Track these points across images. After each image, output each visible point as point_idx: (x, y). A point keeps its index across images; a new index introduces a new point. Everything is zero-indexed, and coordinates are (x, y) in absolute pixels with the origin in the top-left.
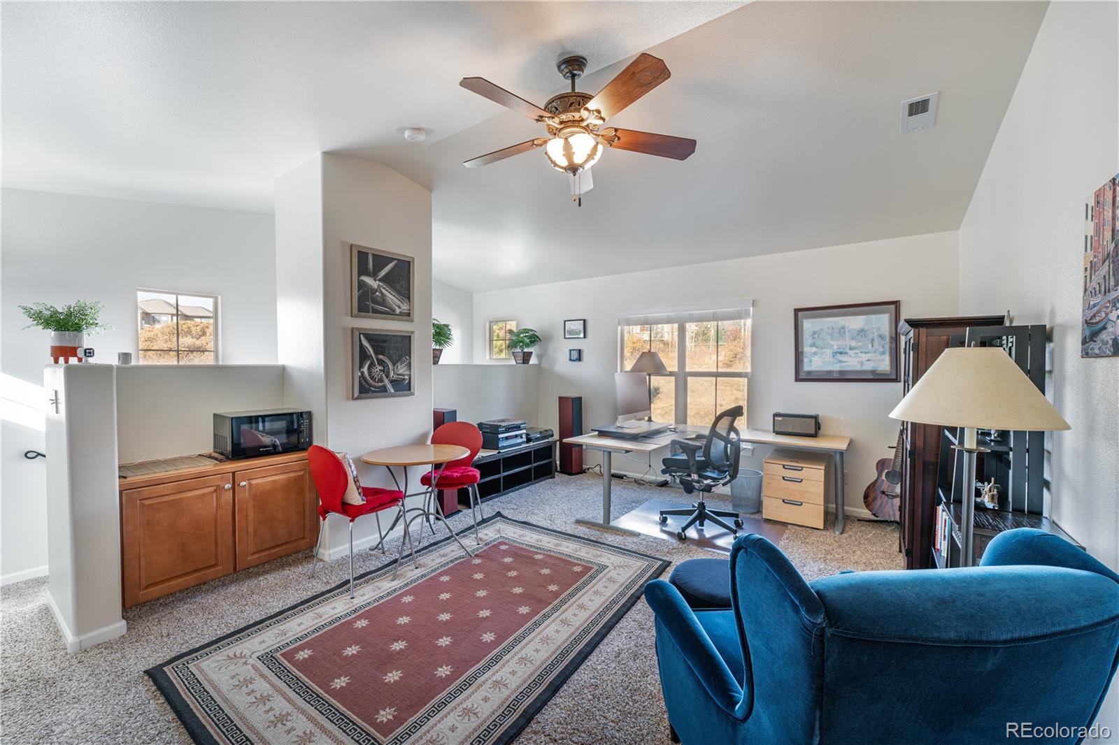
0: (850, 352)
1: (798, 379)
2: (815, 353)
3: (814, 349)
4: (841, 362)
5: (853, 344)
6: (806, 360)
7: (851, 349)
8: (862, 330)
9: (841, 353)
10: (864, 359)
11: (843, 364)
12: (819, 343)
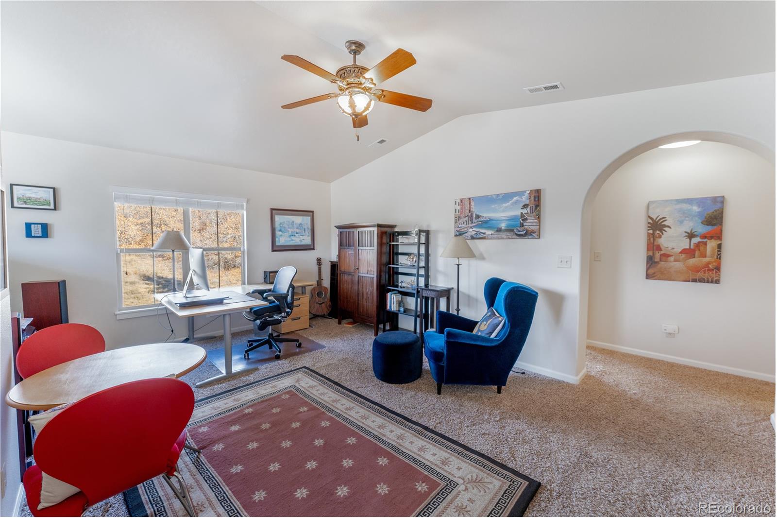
0: (297, 235)
1: (273, 250)
2: (281, 235)
3: (281, 233)
4: (292, 240)
5: (298, 231)
6: (277, 239)
7: (297, 233)
8: (301, 224)
9: (292, 235)
10: (302, 239)
11: (294, 241)
12: (283, 229)
